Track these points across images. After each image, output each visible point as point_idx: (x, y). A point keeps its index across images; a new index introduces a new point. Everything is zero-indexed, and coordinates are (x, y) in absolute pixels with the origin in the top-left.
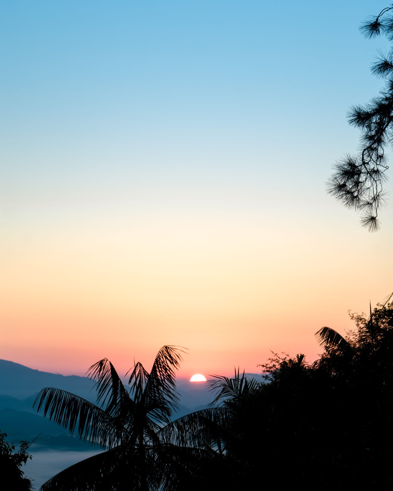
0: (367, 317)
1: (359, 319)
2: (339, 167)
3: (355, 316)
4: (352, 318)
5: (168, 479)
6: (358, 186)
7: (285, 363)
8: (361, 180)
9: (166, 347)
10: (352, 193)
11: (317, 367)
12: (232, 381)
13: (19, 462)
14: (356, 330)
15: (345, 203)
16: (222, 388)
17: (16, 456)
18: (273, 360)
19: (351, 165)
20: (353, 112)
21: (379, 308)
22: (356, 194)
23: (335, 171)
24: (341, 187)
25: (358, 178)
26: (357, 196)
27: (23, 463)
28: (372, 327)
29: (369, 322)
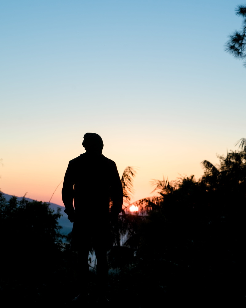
0: (225, 156)
1: (221, 158)
2: (231, 37)
3: (219, 156)
4: (218, 157)
5: (130, 231)
6: (241, 46)
7: (185, 179)
8: (243, 42)
9: (129, 167)
10: (238, 50)
11: (200, 182)
12: (162, 182)
13: (57, 218)
14: (219, 163)
15: (234, 56)
16: (157, 185)
17: (55, 215)
18: (179, 178)
19: (238, 35)
20: (238, 8)
21: (231, 152)
22: (240, 51)
23: (229, 39)
24: (232, 47)
25: (242, 42)
26: (241, 52)
27: (58, 218)
28: (227, 162)
29: (226, 159)
